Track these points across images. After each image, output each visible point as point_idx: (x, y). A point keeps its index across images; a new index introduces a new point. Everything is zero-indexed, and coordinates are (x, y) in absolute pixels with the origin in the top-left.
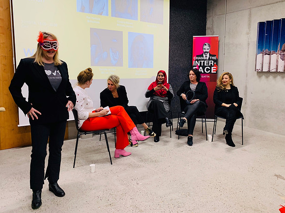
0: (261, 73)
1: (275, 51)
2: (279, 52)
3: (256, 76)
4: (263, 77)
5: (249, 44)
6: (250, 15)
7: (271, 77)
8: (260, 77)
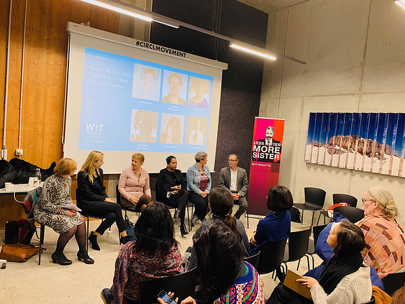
0: (309, 164)
1: (324, 144)
2: (327, 145)
3: (305, 167)
4: (312, 168)
5: (300, 133)
6: (303, 103)
7: (319, 169)
8: (309, 168)
